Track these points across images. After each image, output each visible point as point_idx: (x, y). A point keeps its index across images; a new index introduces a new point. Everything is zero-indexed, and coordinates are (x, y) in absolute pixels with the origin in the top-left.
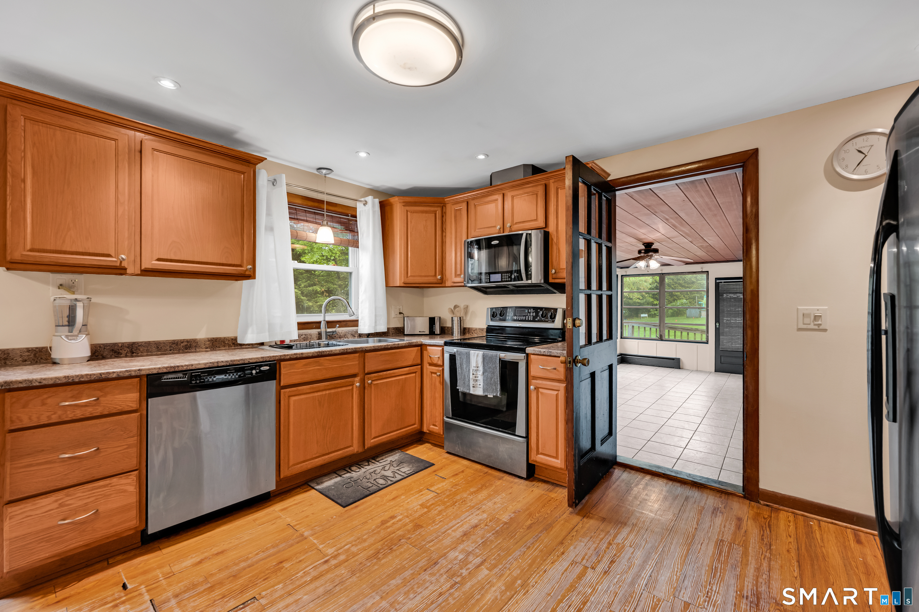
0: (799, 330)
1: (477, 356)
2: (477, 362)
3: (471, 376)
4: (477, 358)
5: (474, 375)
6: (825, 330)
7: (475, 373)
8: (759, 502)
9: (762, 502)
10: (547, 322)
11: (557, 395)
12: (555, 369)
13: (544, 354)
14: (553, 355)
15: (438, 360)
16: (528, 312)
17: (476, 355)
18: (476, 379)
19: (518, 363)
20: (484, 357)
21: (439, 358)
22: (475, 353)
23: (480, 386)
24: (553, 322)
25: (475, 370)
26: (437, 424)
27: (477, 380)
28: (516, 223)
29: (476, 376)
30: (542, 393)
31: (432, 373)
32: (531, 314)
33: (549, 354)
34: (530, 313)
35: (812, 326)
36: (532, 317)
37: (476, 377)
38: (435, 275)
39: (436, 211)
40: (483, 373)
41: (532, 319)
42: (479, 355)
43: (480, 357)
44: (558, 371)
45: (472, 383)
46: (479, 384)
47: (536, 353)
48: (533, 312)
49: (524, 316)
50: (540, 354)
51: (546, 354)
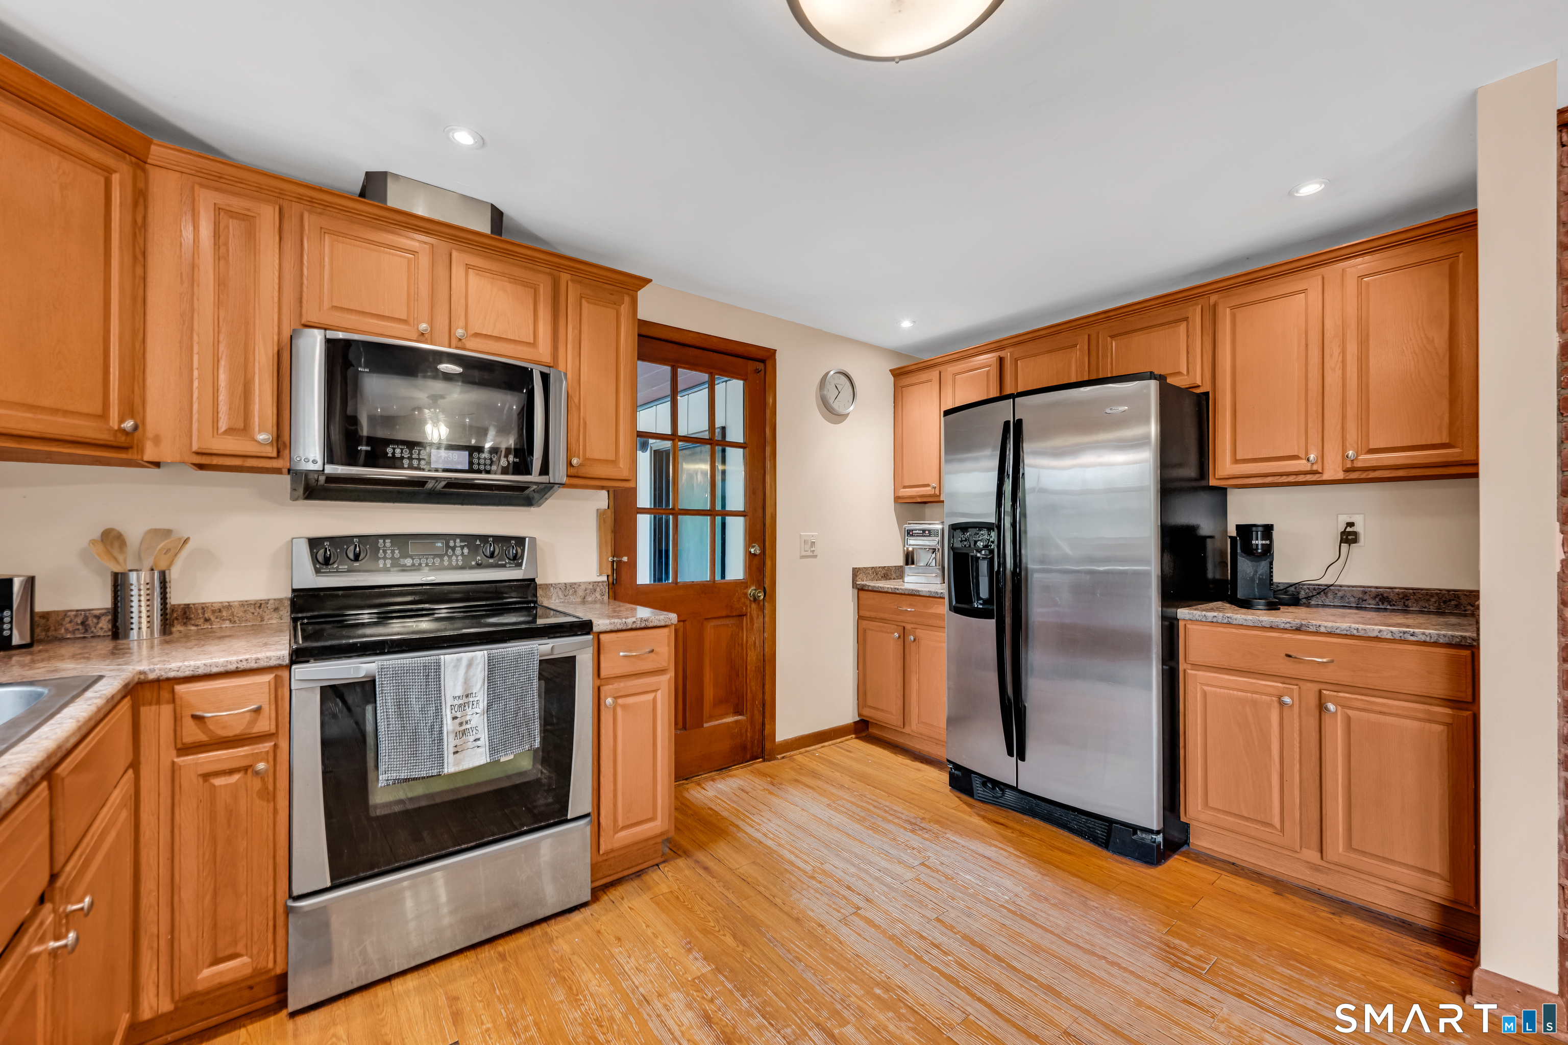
0: (802, 557)
1: (470, 664)
2: (466, 681)
3: (449, 725)
4: (466, 672)
5: (458, 721)
6: (816, 556)
7: (458, 714)
8: (775, 759)
9: (779, 757)
10: (504, 566)
11: (655, 699)
12: (652, 651)
13: (634, 626)
14: (651, 625)
15: (253, 722)
16: (448, 546)
17: (464, 663)
18: (464, 727)
19: (574, 657)
20: (492, 666)
21: (258, 710)
22: (459, 660)
23: (478, 743)
24: (520, 565)
25: (460, 706)
27: (464, 733)
28: (477, 335)
29: (464, 720)
30: (625, 707)
32: (458, 551)
33: (643, 625)
34: (453, 549)
35: (809, 553)
36: (460, 558)
37: (461, 724)
38: (104, 416)
39: (108, 172)
40: (489, 706)
41: (460, 563)
42: (475, 663)
43: (481, 666)
44: (657, 653)
45: (449, 743)
46: (472, 738)
47: (616, 628)
48: (462, 547)
49: (435, 556)
50: (624, 628)
51: (638, 626)
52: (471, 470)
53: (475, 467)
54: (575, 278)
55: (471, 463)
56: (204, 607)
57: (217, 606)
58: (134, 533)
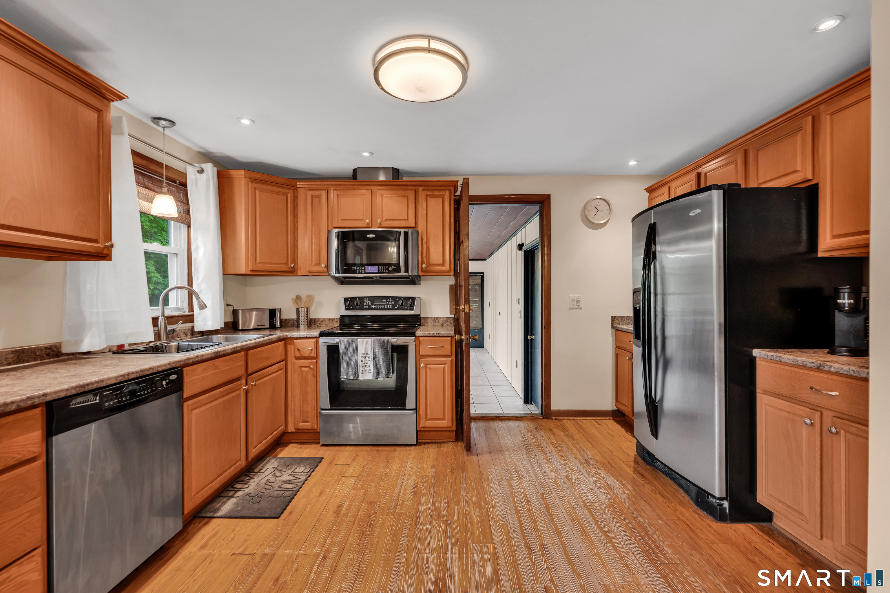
0: (570, 309)
1: (367, 343)
2: (366, 349)
3: (360, 363)
4: (366, 345)
5: (363, 362)
6: (581, 308)
7: (363, 360)
8: (552, 419)
9: (553, 418)
10: (407, 309)
11: (444, 368)
12: (443, 347)
13: (433, 335)
14: (441, 335)
15: (311, 353)
16: (387, 301)
17: (365, 342)
18: (365, 365)
19: (408, 345)
20: (374, 344)
21: (312, 350)
22: (363, 341)
23: (370, 371)
24: (413, 309)
25: (364, 357)
26: (309, 420)
27: (365, 366)
28: (386, 220)
29: (365, 362)
30: (430, 369)
31: (301, 367)
32: (390, 303)
33: (437, 335)
34: (389, 302)
35: (576, 306)
36: (391, 306)
37: (364, 363)
38: (287, 263)
39: (288, 194)
40: (374, 359)
41: (391, 308)
42: (369, 342)
43: (370, 344)
44: (445, 348)
45: (360, 369)
46: (368, 369)
47: (425, 335)
48: (392, 301)
49: (382, 305)
50: (429, 335)
51: (435, 335)
52: (378, 273)
53: (380, 271)
54: (425, 188)
55: (379, 270)
56: (319, 320)
57: (322, 320)
58: (304, 296)
